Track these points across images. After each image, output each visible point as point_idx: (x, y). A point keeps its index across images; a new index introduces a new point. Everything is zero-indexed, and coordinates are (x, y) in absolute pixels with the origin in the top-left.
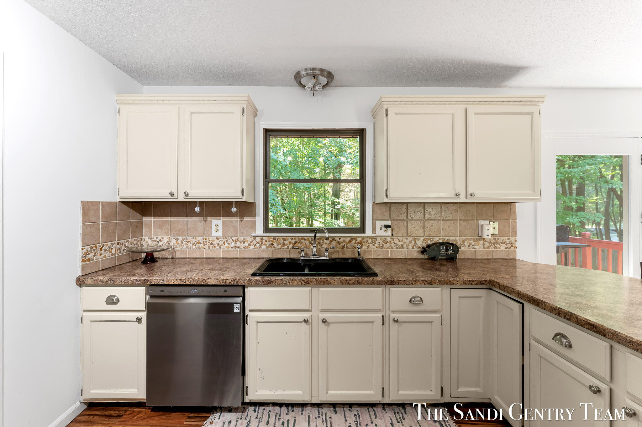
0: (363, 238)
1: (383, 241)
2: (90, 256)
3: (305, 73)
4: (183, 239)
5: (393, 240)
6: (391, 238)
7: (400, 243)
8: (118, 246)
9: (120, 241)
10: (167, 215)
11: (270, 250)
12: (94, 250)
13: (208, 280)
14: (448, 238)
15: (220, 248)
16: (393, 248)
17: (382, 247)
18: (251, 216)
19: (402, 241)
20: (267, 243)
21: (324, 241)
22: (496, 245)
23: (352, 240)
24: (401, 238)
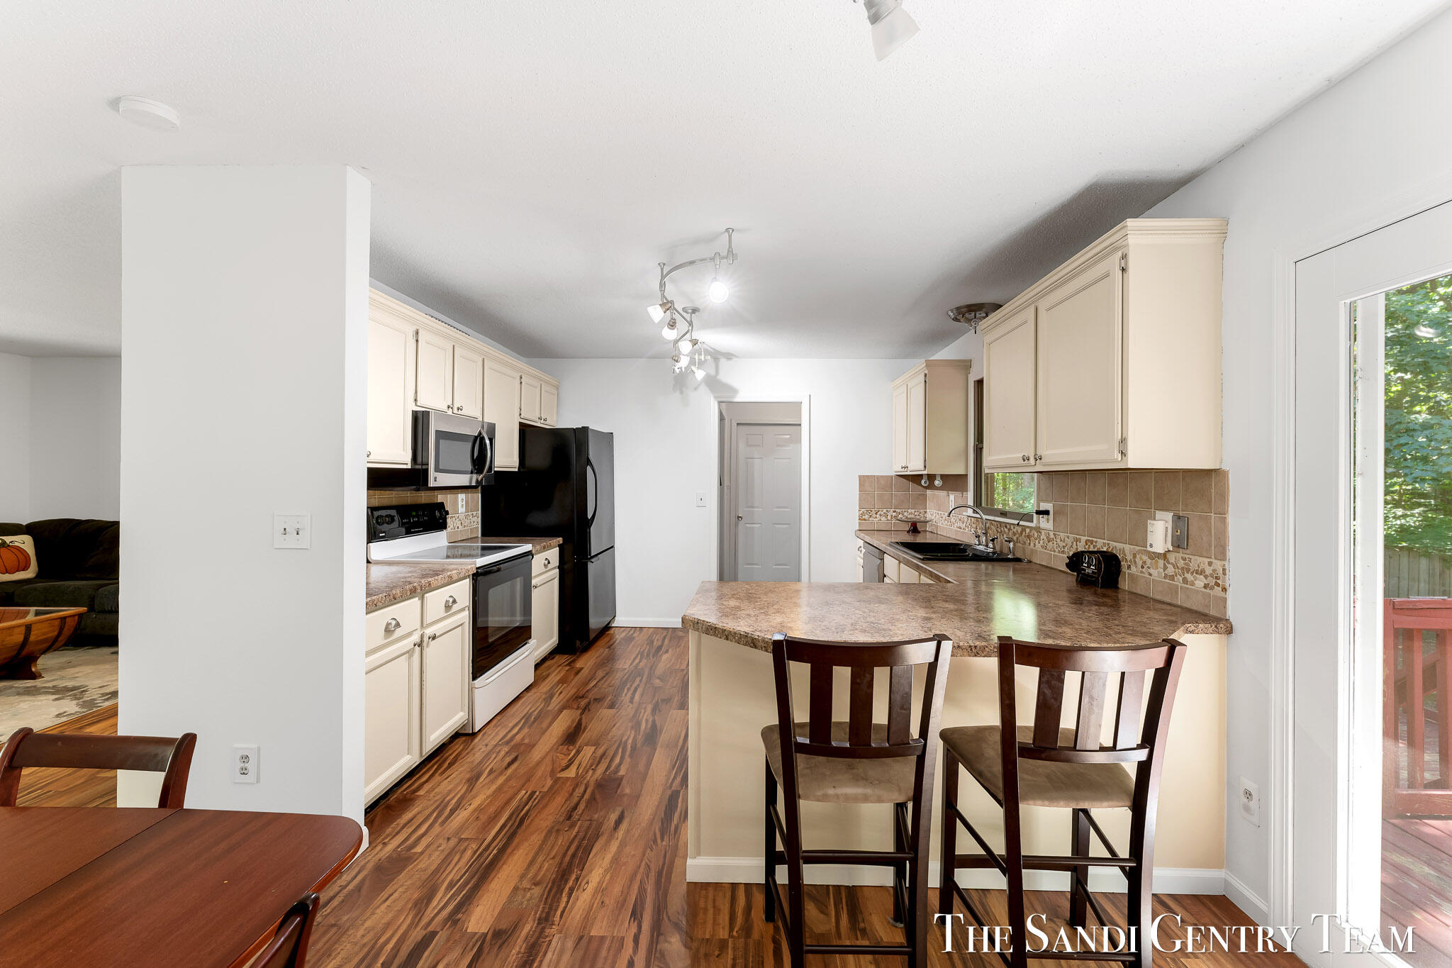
0: (1031, 529)
1: (1046, 538)
2: (866, 517)
5: (1056, 538)
6: (1054, 534)
7: (1062, 544)
8: (894, 514)
9: (897, 510)
12: (870, 513)
14: (1114, 544)
16: (1055, 551)
17: (1046, 548)
19: (1064, 540)
20: (973, 525)
21: (1004, 529)
22: (1186, 575)
23: (1023, 530)
24: (1062, 536)
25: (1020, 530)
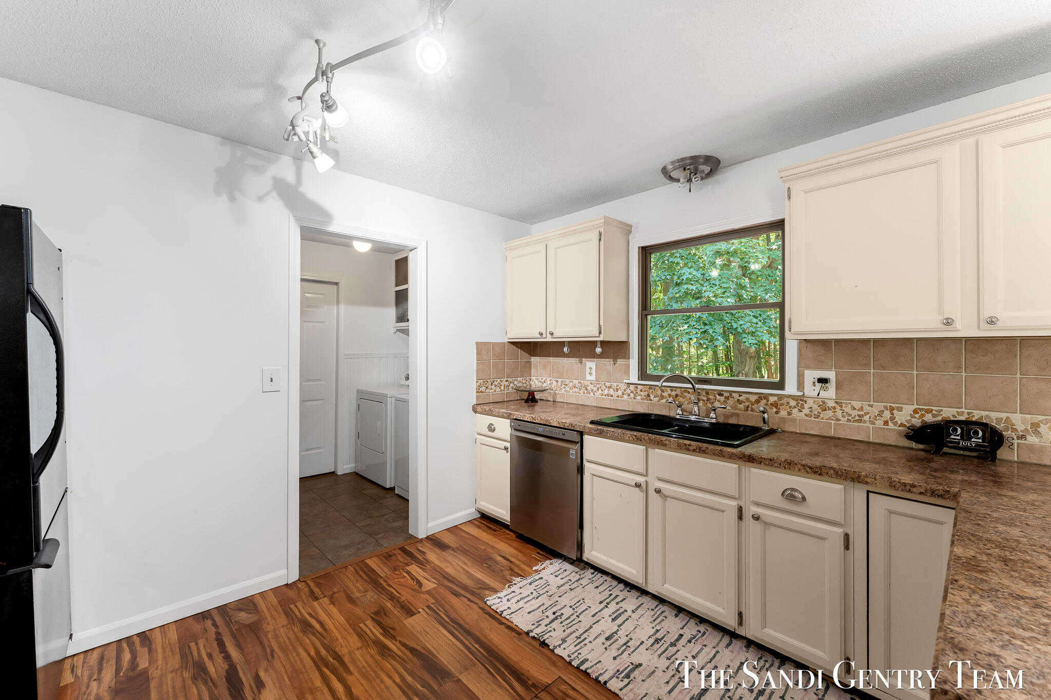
0: (781, 397)
1: (819, 406)
2: (483, 389)
3: (672, 166)
4: (562, 382)
5: (841, 406)
6: (836, 402)
7: (855, 413)
8: (507, 383)
9: (509, 379)
10: (549, 356)
11: (645, 402)
12: (486, 384)
13: (551, 421)
14: (984, 413)
15: (594, 394)
16: (840, 420)
17: (818, 417)
18: (624, 358)
19: (861, 409)
20: (642, 393)
21: (715, 396)
23: (760, 398)
24: (857, 404)
25: (753, 398)
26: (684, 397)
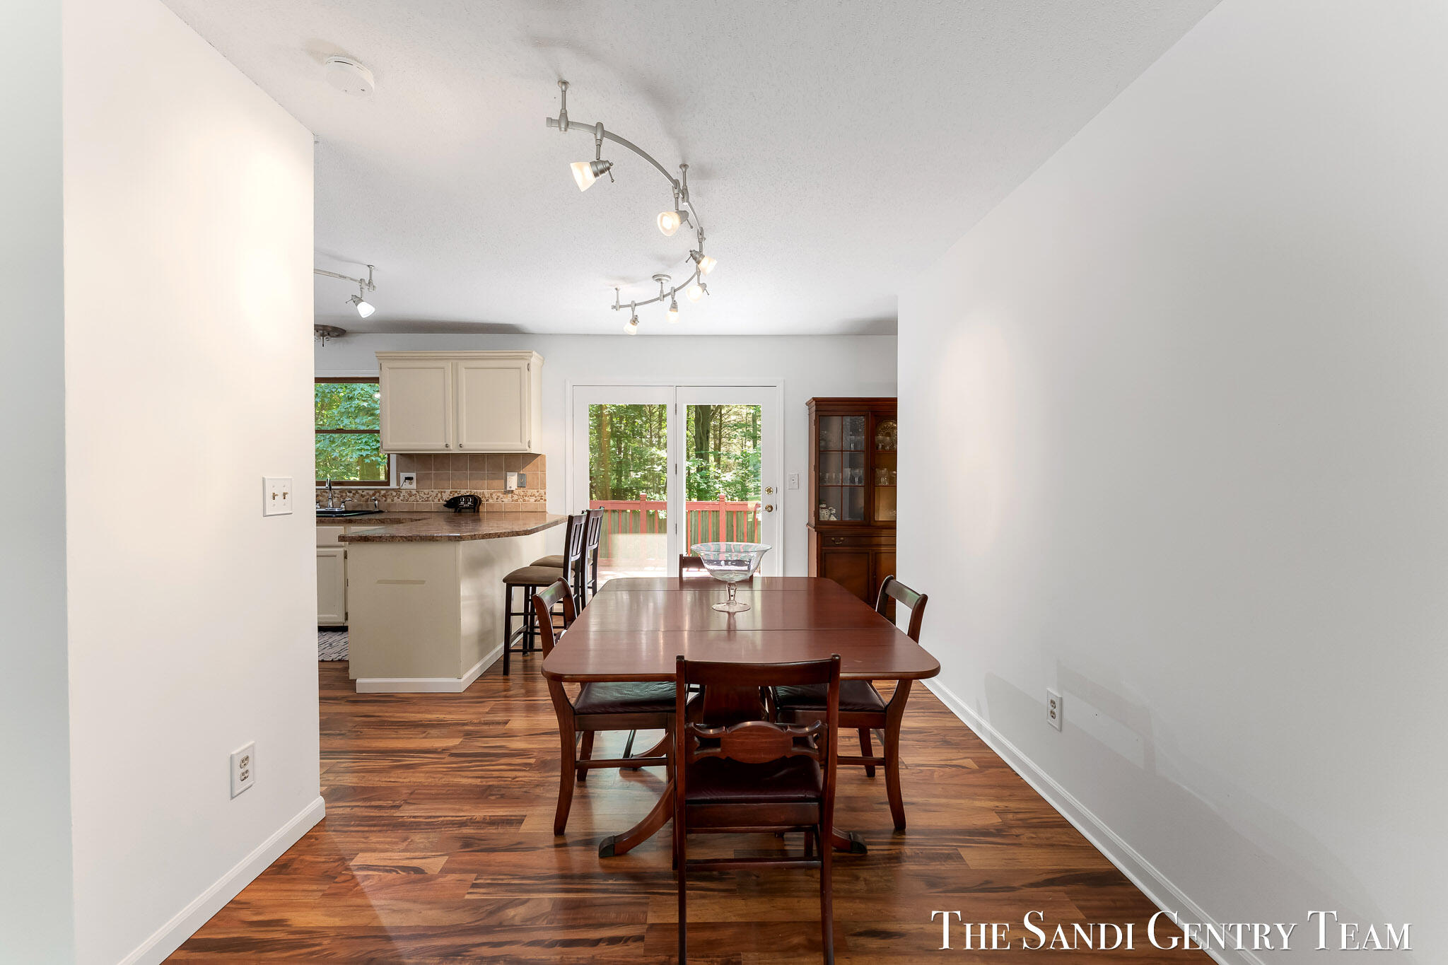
0: (387, 490)
1: (407, 494)
5: (419, 493)
6: (416, 491)
7: (425, 495)
14: (469, 490)
16: (418, 501)
17: (407, 499)
19: (428, 493)
21: (346, 494)
22: (525, 498)
23: (376, 493)
24: (426, 491)
25: (371, 492)
26: (323, 496)
